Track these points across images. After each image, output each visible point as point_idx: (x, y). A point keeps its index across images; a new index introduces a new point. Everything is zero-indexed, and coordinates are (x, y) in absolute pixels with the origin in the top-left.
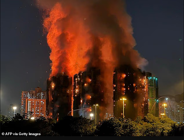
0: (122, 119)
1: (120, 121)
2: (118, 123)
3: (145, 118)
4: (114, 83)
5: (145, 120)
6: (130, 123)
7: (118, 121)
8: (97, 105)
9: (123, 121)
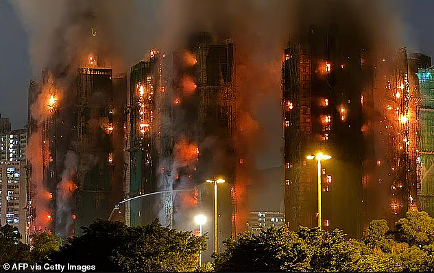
0: (309, 233)
1: (304, 238)
2: (295, 245)
3: (399, 226)
4: (287, 96)
5: (398, 234)
6: (340, 247)
7: (295, 238)
8: (221, 181)
9: (313, 238)
